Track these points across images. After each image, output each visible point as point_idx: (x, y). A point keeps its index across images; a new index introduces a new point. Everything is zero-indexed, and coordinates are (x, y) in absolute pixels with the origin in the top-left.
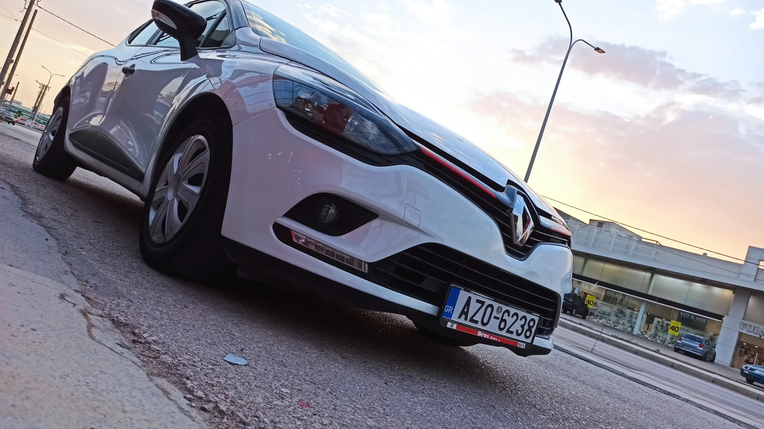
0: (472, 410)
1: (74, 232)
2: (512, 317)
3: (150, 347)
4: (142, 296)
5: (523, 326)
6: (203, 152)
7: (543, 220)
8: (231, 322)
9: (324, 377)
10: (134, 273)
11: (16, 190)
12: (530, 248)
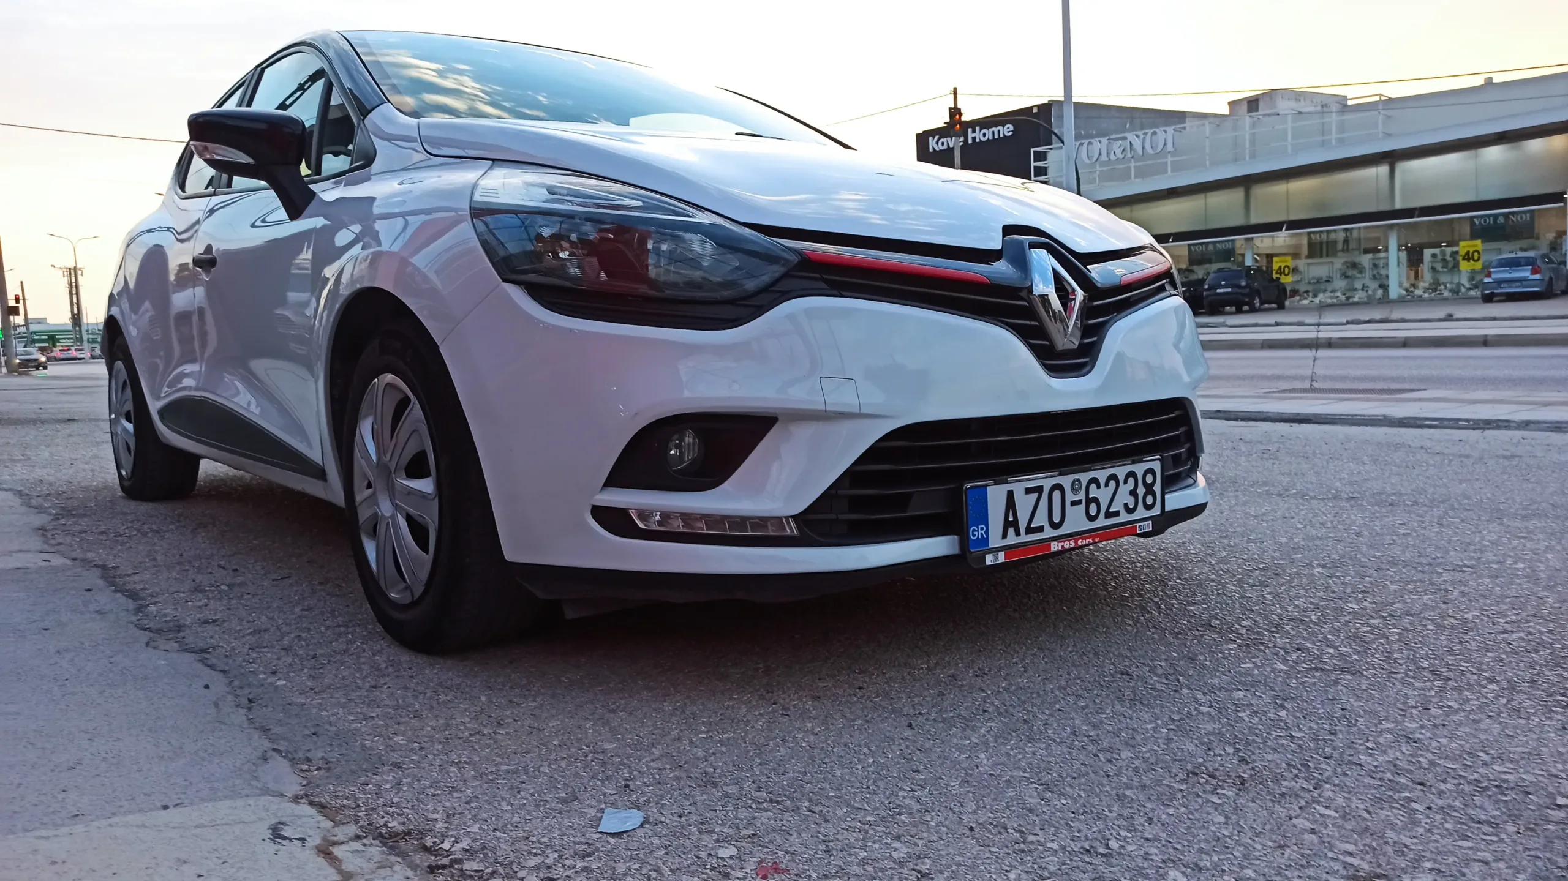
1: (248, 634)
2: (1107, 485)
3: (462, 870)
4: (415, 742)
5: (1133, 493)
6: (409, 409)
7: (1098, 272)
8: (590, 720)
9: (791, 774)
10: (385, 684)
11: (114, 577)
12: (1093, 343)
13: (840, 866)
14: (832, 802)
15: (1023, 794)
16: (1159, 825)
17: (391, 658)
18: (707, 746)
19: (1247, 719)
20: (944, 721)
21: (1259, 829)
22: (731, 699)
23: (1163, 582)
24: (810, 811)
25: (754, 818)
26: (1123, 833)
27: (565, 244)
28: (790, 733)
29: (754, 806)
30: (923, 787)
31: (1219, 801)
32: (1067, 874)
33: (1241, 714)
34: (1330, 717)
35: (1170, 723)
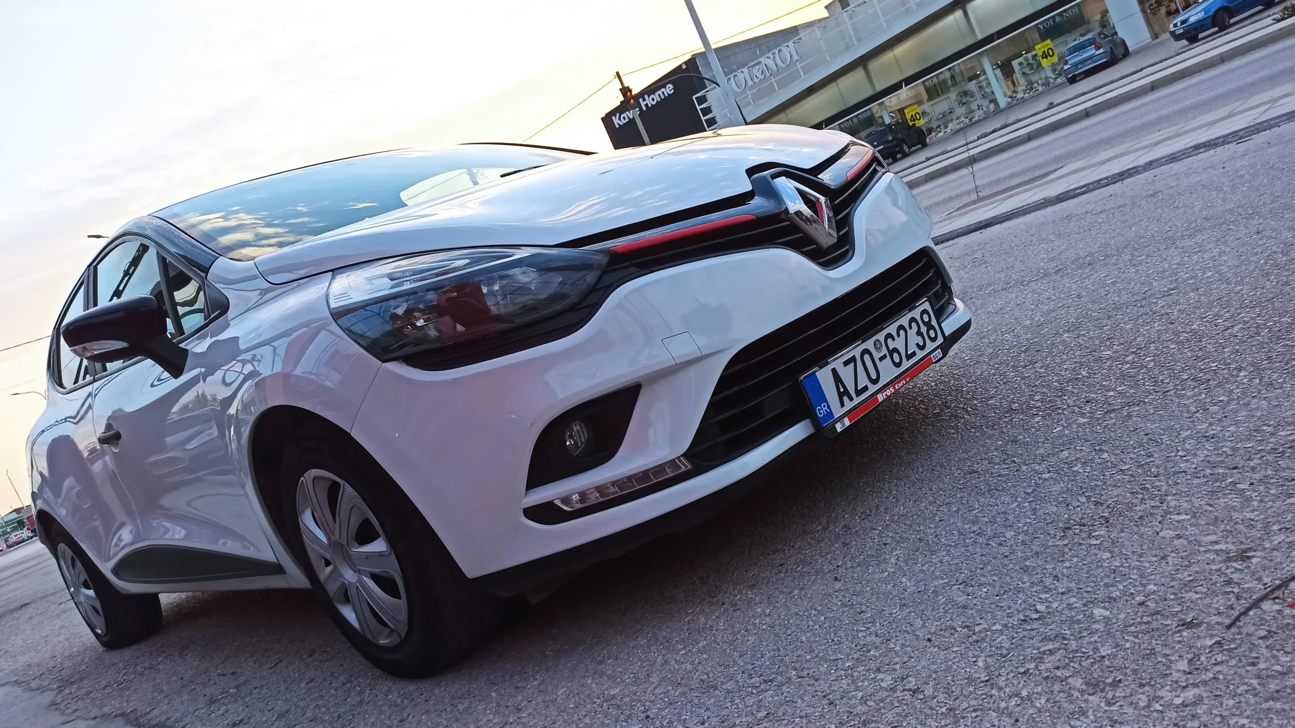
2: (899, 336)
5: (919, 333)
6: (341, 491)
7: (827, 177)
12: (847, 232)
13: (848, 711)
14: (813, 664)
15: (951, 597)
16: (1065, 578)
17: (402, 693)
18: (691, 660)
19: (1081, 470)
20: (859, 564)
21: (1140, 552)
22: (688, 614)
23: (959, 390)
24: (800, 677)
25: (761, 701)
26: (1043, 596)
27: (417, 315)
28: (748, 622)
29: (754, 691)
30: (873, 622)
31: (1098, 542)
32: (1020, 645)
33: (1076, 469)
34: (1141, 445)
35: (1027, 497)
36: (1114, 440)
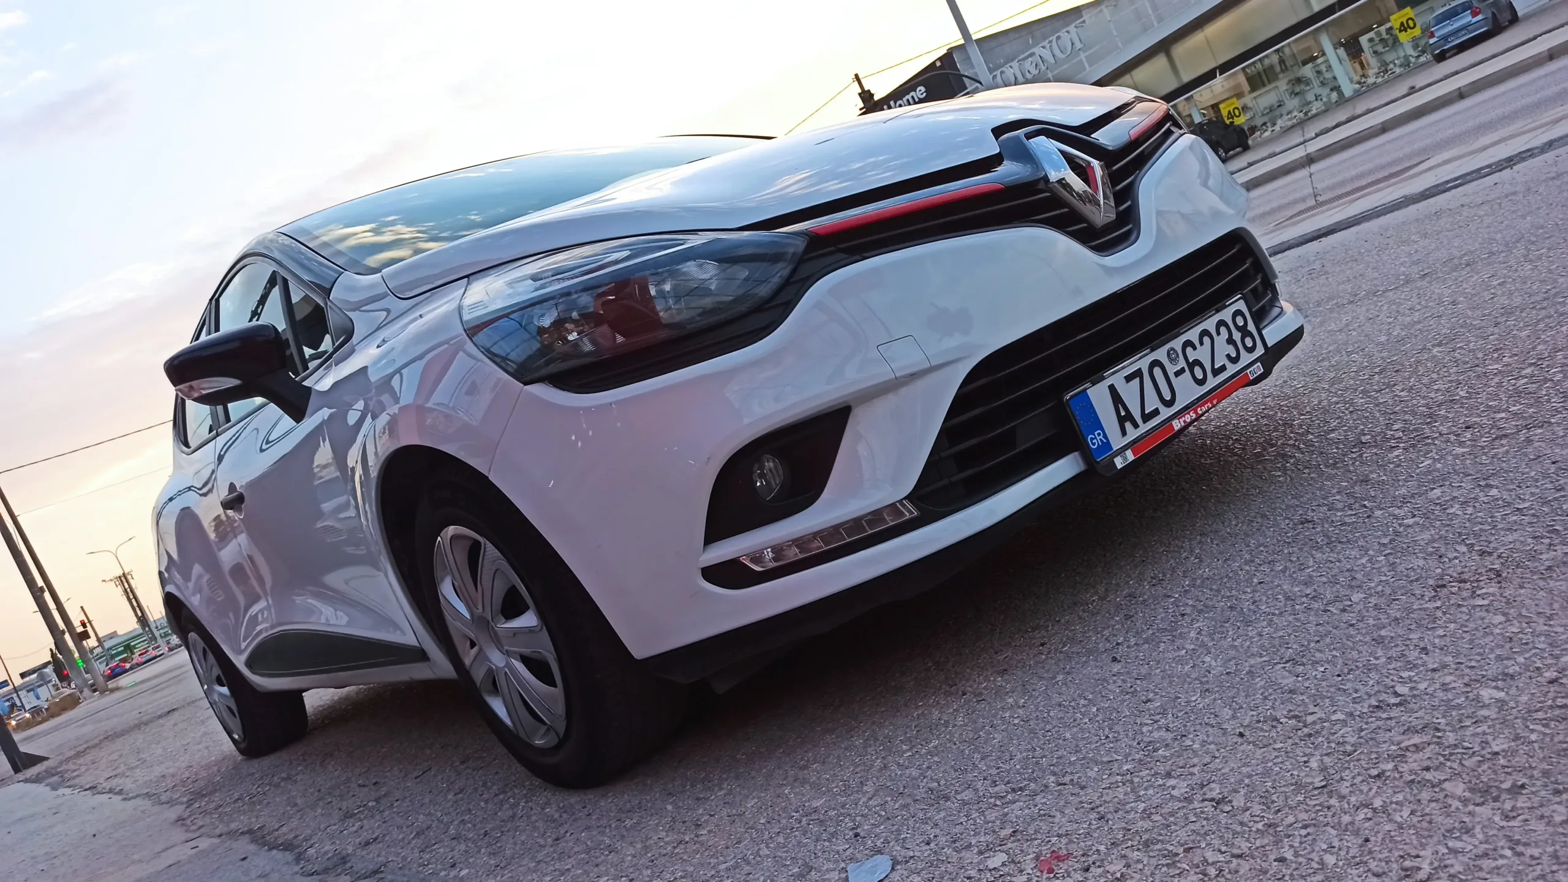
0: (1286, 568)
1: (413, 838)
2: (1202, 343)
4: (622, 877)
5: (1230, 341)
6: (482, 552)
7: (1104, 137)
8: (786, 785)
9: (1019, 756)
10: (566, 832)
11: (263, 837)
12: (1129, 207)
13: (1125, 828)
14: (1078, 767)
15: (1274, 679)
16: (1437, 650)
18: (918, 763)
19: (1460, 513)
20: (1146, 641)
21: (1548, 612)
22: (917, 707)
24: (1060, 784)
25: (1007, 814)
26: (1405, 674)
27: (568, 326)
28: (994, 716)
29: (998, 803)
30: (1164, 713)
31: (1486, 602)
32: (1372, 739)
33: (1451, 511)
34: (1546, 476)
35: (1382, 549)
36: (1506, 472)
